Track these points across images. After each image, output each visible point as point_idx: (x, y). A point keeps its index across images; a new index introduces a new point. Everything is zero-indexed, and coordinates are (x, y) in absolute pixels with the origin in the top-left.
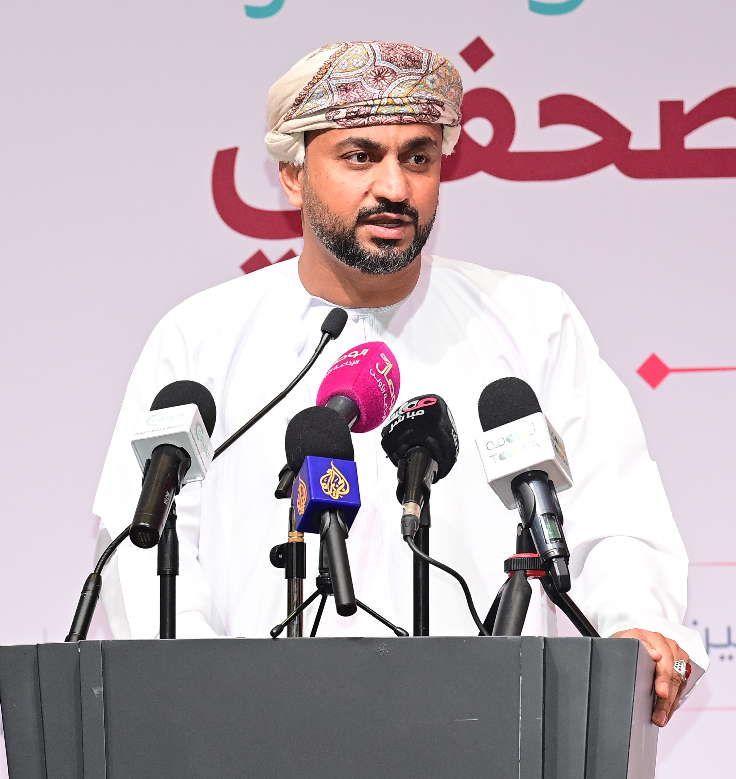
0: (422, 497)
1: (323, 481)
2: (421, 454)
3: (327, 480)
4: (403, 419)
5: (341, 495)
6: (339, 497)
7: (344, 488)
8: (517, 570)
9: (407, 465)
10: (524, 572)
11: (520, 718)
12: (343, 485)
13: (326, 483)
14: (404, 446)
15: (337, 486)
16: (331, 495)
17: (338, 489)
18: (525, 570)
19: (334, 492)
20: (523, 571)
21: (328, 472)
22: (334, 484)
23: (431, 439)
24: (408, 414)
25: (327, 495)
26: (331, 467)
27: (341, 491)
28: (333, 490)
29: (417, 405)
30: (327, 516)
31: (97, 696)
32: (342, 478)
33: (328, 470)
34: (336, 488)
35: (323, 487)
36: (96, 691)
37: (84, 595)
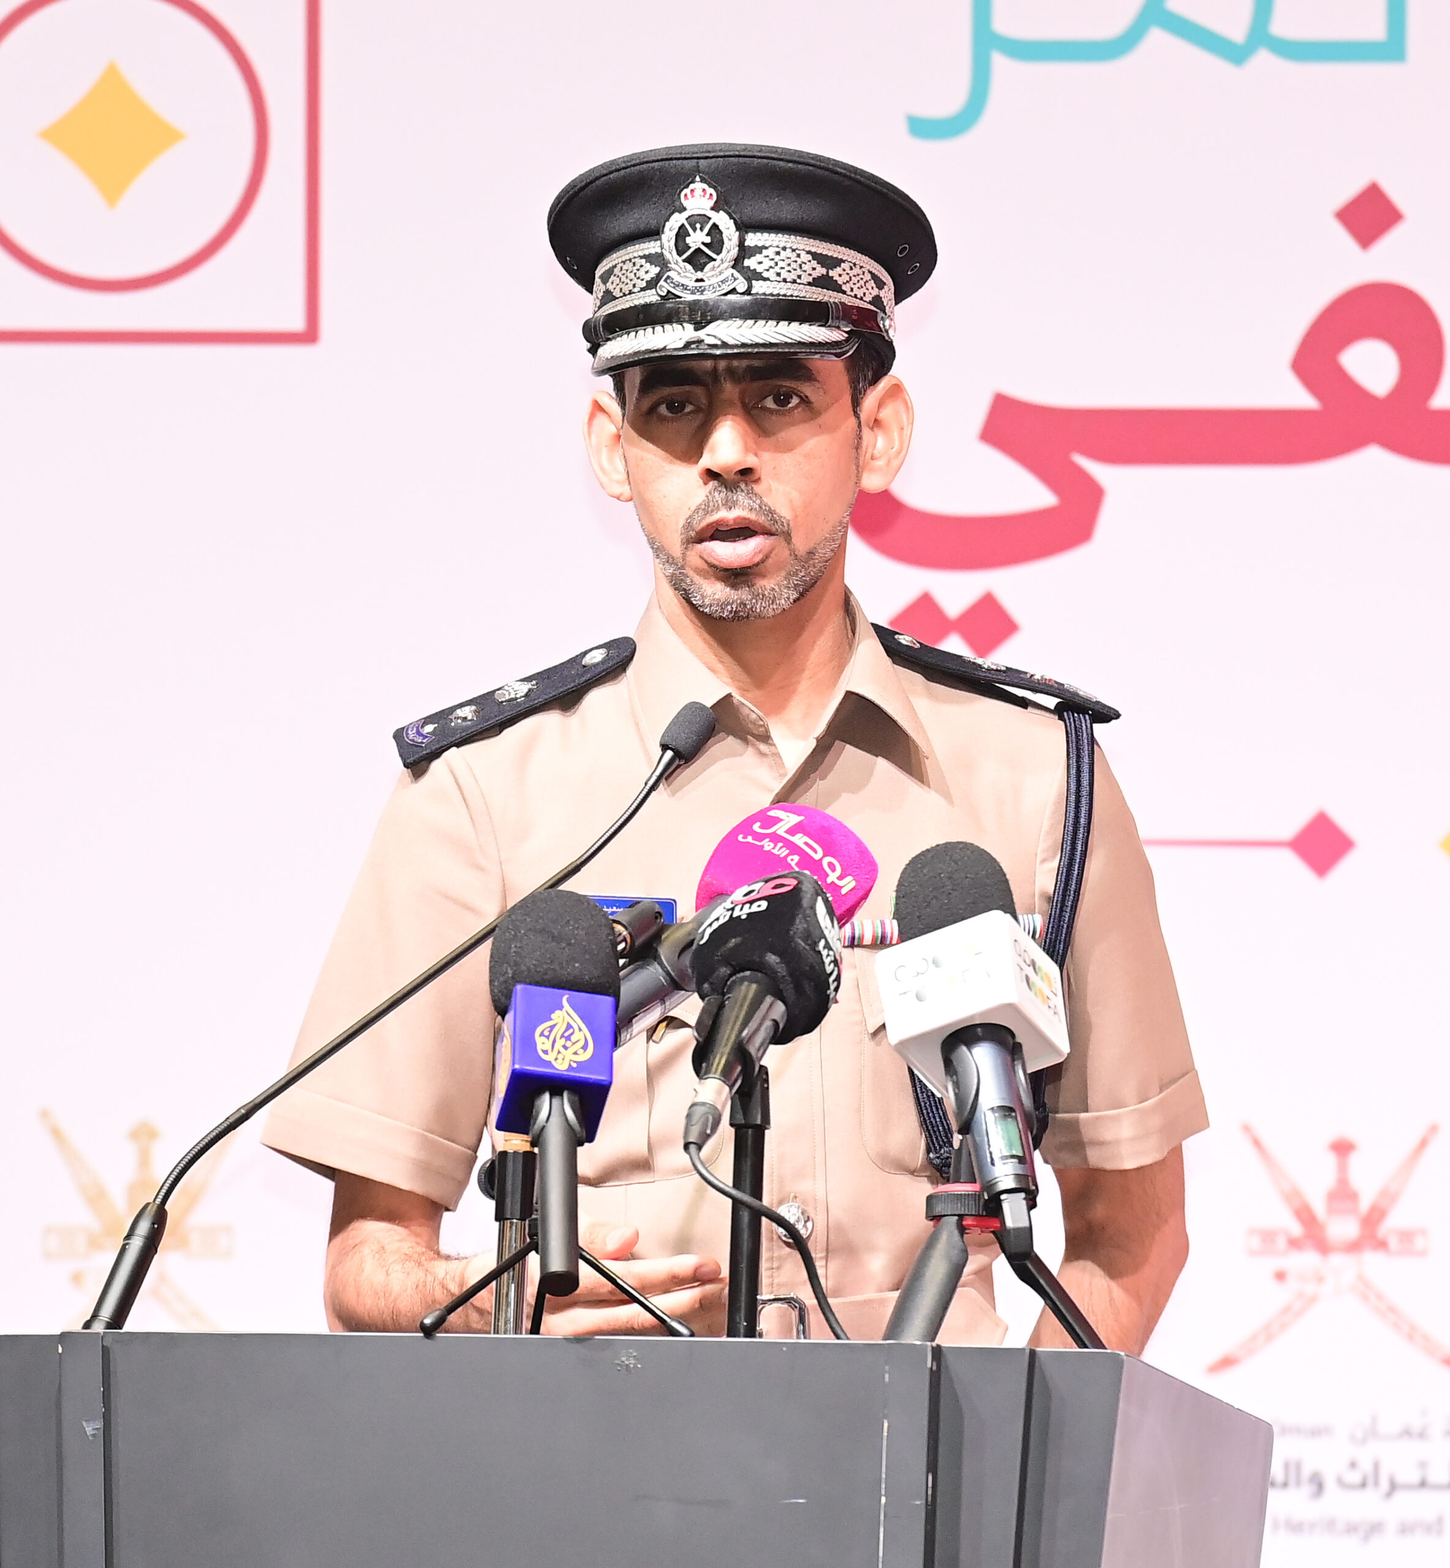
0: (739, 1068)
1: (542, 1034)
2: (754, 986)
3: (550, 1032)
4: (727, 918)
5: (575, 1062)
6: (570, 1065)
7: (582, 1048)
8: (945, 1216)
9: (721, 1006)
10: (958, 1220)
11: (883, 1500)
12: (582, 1043)
13: (548, 1037)
14: (724, 971)
15: (569, 1044)
16: (554, 1063)
17: (569, 1050)
18: (961, 1217)
19: (560, 1057)
20: (956, 1218)
21: (553, 1016)
22: (564, 1039)
23: (772, 959)
24: (738, 908)
25: (543, 1060)
26: (561, 1008)
27: (575, 1053)
28: (559, 1052)
29: (758, 892)
30: (544, 1101)
31: (91, 1438)
32: (580, 1030)
33: (554, 1012)
34: (565, 1047)
35: (540, 1047)
36: (89, 1430)
37: (127, 1244)
